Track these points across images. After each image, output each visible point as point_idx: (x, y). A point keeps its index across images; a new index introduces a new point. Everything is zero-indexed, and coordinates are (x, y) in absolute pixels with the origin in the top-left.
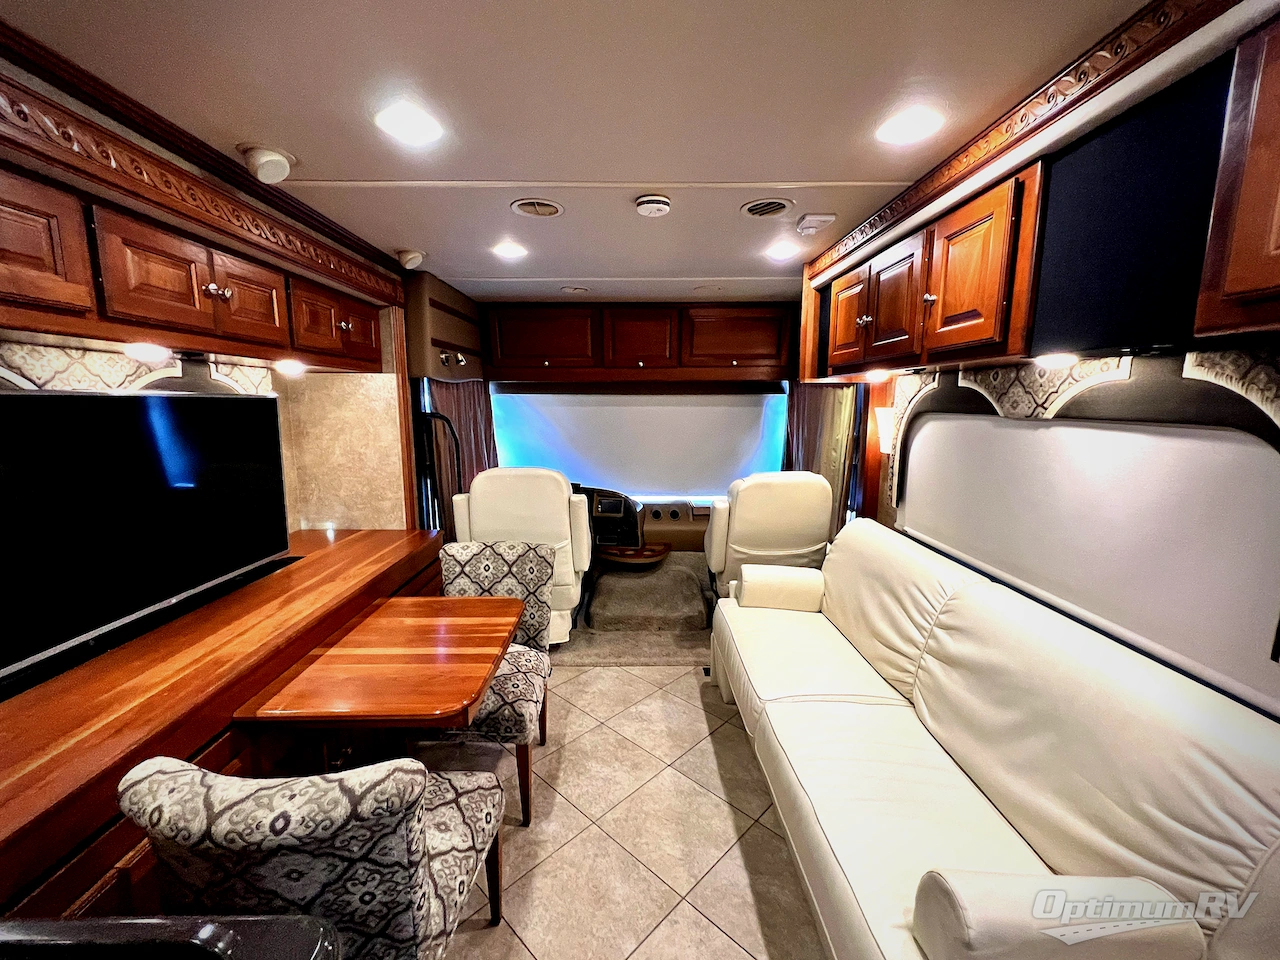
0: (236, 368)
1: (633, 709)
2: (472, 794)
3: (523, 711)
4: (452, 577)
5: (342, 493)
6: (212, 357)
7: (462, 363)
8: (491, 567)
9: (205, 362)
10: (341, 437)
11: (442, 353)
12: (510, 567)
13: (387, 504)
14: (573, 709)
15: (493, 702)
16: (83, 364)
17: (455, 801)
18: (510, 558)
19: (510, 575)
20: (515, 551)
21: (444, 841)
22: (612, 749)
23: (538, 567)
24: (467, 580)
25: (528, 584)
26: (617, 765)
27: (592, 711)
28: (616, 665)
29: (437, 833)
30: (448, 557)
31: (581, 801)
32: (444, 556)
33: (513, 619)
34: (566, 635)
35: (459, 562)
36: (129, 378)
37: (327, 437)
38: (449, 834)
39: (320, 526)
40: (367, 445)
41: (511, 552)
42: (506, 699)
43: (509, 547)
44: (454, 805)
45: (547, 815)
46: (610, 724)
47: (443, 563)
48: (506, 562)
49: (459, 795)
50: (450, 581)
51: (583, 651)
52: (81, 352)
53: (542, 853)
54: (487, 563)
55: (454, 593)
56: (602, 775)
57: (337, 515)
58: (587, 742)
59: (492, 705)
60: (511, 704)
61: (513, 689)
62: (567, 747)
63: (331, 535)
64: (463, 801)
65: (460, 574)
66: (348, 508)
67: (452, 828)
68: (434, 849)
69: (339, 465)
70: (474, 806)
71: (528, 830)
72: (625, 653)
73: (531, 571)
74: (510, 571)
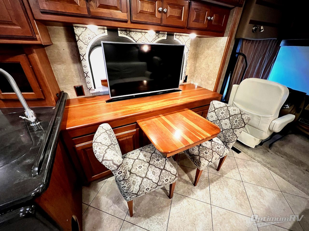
0: (181, 36)
1: (260, 188)
2: (167, 172)
3: (202, 162)
4: (211, 111)
5: (201, 76)
6: (175, 34)
7: (262, 31)
8: (224, 113)
9: (173, 35)
10: (206, 59)
11: (254, 27)
12: (230, 116)
13: (211, 82)
14: (237, 169)
15: (196, 153)
16: (144, 36)
17: (162, 170)
18: (232, 113)
19: (228, 119)
20: (234, 112)
21: (151, 176)
22: (238, 192)
23: (239, 122)
24: (215, 114)
25: (233, 125)
26: (234, 197)
27: (243, 175)
28: (268, 168)
29: (152, 173)
30: (212, 105)
31: (213, 195)
32: (211, 104)
33: (209, 135)
34: (254, 146)
35: (214, 107)
36: (154, 40)
37: (203, 59)
38: (154, 176)
39: (195, 84)
40: (211, 63)
41: (233, 112)
42: (200, 154)
43: (233, 110)
44: (161, 170)
45: (202, 189)
46: (245, 184)
47: (210, 106)
48: (230, 114)
49: (164, 169)
50: (210, 112)
51: (258, 155)
52: (145, 33)
53: (192, 196)
54: (223, 111)
55: (209, 116)
56: (226, 196)
57: (199, 82)
58: (231, 182)
59: (195, 153)
60: (200, 157)
61: (204, 153)
62: (224, 177)
63: (196, 87)
64: (164, 171)
65: (214, 111)
66: (202, 81)
67: (155, 175)
68: (148, 176)
69: (203, 68)
70: (165, 175)
71: (194, 187)
72: (276, 167)
73: (236, 121)
74: (229, 118)
